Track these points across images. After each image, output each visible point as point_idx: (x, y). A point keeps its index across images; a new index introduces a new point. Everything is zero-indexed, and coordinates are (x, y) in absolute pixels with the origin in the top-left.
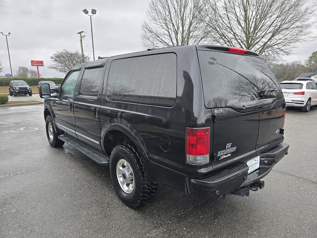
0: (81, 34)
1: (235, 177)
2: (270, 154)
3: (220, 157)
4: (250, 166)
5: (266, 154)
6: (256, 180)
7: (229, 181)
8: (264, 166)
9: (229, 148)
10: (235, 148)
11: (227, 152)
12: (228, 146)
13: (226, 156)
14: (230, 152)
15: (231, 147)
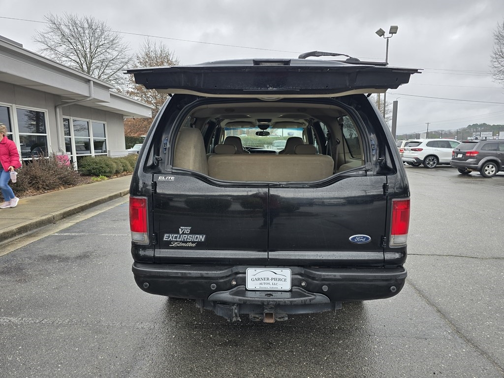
1: (180, 275)
2: (311, 271)
3: (170, 242)
4: (259, 279)
5: (305, 271)
6: (247, 300)
7: (168, 276)
8: (302, 290)
9: (186, 234)
10: (203, 237)
11: (184, 239)
12: (182, 229)
13: (184, 245)
14: (190, 240)
15: (190, 233)
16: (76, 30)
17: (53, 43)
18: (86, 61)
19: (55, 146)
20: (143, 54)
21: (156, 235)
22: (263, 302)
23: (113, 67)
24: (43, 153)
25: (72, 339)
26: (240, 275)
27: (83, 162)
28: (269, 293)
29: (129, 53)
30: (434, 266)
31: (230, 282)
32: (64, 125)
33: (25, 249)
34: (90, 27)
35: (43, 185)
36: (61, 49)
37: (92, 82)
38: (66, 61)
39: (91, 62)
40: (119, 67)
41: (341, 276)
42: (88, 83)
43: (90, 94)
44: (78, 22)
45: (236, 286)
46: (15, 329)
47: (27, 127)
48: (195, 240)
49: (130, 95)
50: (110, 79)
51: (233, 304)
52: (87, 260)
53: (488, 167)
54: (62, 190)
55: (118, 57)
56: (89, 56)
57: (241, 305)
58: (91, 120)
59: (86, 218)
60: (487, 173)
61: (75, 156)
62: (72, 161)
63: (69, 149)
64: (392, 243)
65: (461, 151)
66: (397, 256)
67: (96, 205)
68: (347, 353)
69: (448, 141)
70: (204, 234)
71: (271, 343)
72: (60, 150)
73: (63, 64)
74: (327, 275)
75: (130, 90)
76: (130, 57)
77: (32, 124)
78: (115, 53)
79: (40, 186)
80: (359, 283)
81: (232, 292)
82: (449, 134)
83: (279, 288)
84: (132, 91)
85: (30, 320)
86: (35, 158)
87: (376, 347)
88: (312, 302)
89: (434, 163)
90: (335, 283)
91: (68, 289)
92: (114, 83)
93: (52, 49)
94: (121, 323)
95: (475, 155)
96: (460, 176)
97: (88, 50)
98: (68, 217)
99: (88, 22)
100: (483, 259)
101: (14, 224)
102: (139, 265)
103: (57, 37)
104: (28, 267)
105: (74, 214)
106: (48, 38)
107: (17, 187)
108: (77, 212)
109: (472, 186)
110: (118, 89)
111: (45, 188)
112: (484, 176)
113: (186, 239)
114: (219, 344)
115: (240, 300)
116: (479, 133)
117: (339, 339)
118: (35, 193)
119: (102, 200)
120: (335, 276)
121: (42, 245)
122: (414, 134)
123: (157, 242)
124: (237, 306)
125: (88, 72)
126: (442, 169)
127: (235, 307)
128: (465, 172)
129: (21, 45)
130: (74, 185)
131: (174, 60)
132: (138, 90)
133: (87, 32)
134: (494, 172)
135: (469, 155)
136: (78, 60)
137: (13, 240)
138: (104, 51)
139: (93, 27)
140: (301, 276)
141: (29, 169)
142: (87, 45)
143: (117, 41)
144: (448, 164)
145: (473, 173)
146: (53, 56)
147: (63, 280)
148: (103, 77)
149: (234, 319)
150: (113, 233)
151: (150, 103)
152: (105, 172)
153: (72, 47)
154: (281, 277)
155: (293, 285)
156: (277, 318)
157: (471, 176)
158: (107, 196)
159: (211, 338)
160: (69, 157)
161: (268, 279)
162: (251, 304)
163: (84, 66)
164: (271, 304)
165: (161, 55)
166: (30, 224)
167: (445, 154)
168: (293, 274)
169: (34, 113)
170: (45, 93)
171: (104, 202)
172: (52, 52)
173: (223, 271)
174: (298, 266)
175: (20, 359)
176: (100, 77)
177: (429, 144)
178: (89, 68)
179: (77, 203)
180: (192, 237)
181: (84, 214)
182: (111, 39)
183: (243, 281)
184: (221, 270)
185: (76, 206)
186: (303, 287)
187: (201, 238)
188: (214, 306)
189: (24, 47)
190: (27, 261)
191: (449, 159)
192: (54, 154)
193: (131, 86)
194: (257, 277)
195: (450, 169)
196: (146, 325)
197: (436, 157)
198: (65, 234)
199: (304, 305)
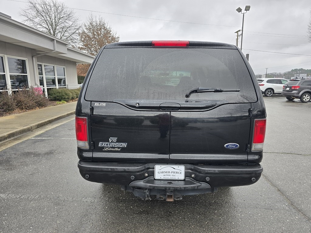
0: (238, 33)
1: (110, 170)
2: (198, 167)
3: (103, 148)
4: (163, 172)
5: (194, 167)
6: (155, 186)
7: (102, 171)
8: (192, 180)
9: (114, 142)
10: (125, 144)
11: (113, 146)
12: (111, 139)
13: (112, 149)
14: (117, 146)
15: (117, 142)
16: (46, 8)
17: (32, 16)
18: (52, 27)
19: (33, 82)
20: (89, 23)
21: (94, 143)
22: (166, 188)
23: (70, 32)
24: (25, 86)
25: (40, 209)
26: (151, 170)
27: (51, 92)
28: (170, 181)
29: (80, 23)
30: (275, 160)
31: (144, 174)
32: (38, 68)
33: (12, 148)
34: (55, 6)
35: (25, 106)
36: (37, 20)
37: (55, 41)
38: (40, 28)
39: (56, 28)
40: (74, 32)
41: (218, 171)
42: (53, 41)
43: (54, 48)
44: (47, 3)
45: (147, 177)
46: (3, 202)
47: (16, 70)
48: (120, 146)
49: (81, 49)
50: (68, 39)
51: (146, 189)
52: (52, 155)
53: (305, 96)
54: (38, 110)
55: (73, 25)
56: (54, 24)
57: (151, 190)
58: (55, 65)
59: (53, 128)
60: (304, 99)
61: (46, 88)
62: (44, 91)
63: (42, 83)
64: (253, 149)
65: (289, 86)
66: (257, 157)
67: (59, 120)
68: (220, 219)
69: (280, 80)
70: (126, 142)
71: (170, 212)
72: (36, 84)
73: (38, 29)
74: (210, 170)
75: (81, 46)
76: (80, 25)
77: (19, 68)
78: (71, 23)
79: (24, 107)
80: (231, 175)
81: (145, 181)
82: (280, 75)
83: (177, 178)
84: (81, 47)
85: (13, 196)
86: (20, 89)
87: (239, 215)
88: (199, 188)
89: (271, 93)
90: (215, 175)
91: (39, 175)
92: (70, 42)
93: (31, 20)
94: (73, 198)
95: (298, 88)
96: (287, 102)
97: (54, 21)
98: (41, 127)
99: (53, 2)
100: (305, 155)
101: (6, 132)
102: (82, 163)
103: (34, 12)
104: (14, 160)
105: (45, 125)
106: (28, 13)
107: (9, 107)
108: (47, 124)
109: (295, 108)
110: (73, 46)
111: (26, 109)
112: (302, 101)
113: (114, 146)
114: (137, 213)
115: (150, 186)
116: (298, 75)
117: (215, 209)
118: (20, 112)
119: (63, 116)
120: (215, 171)
121: (23, 146)
122: (258, 75)
123: (94, 147)
124: (148, 190)
125: (54, 35)
126: (276, 97)
127: (147, 191)
128: (290, 99)
129: (10, 17)
130: (45, 106)
131: (108, 27)
132: (85, 46)
133: (53, 9)
134: (309, 99)
135: (293, 88)
136: (47, 27)
137: (5, 142)
138: (64, 21)
139: (57, 6)
140: (192, 170)
141: (16, 96)
142: (53, 18)
143: (72, 15)
144: (280, 94)
145: (296, 100)
146: (32, 24)
147: (35, 169)
148: (64, 38)
149: (147, 199)
150: (69, 138)
151: (93, 54)
152: (65, 98)
153: (44, 19)
154: (178, 171)
155: (186, 176)
156: (175, 198)
157: (294, 102)
158: (66, 114)
159: (131, 209)
160: (42, 88)
161: (169, 172)
162: (158, 189)
163: (51, 31)
164: (171, 189)
165: (100, 24)
166: (16, 132)
167: (278, 88)
168: (186, 169)
169: (21, 61)
170: (25, 47)
171: (64, 118)
172: (31, 22)
173: (139, 167)
174: (190, 164)
175: (5, 223)
176: (61, 38)
177: (268, 82)
178: (54, 32)
179: (46, 118)
180: (118, 144)
181: (51, 125)
182: (68, 14)
183: (153, 174)
184: (138, 167)
185: (46, 120)
186: (192, 178)
187: (124, 145)
188: (133, 190)
189: (12, 18)
190: (13, 156)
191: (281, 91)
192: (32, 87)
193: (81, 44)
194: (162, 170)
195: (281, 97)
196: (89, 200)
197: (272, 89)
198: (38, 138)
199: (193, 190)
